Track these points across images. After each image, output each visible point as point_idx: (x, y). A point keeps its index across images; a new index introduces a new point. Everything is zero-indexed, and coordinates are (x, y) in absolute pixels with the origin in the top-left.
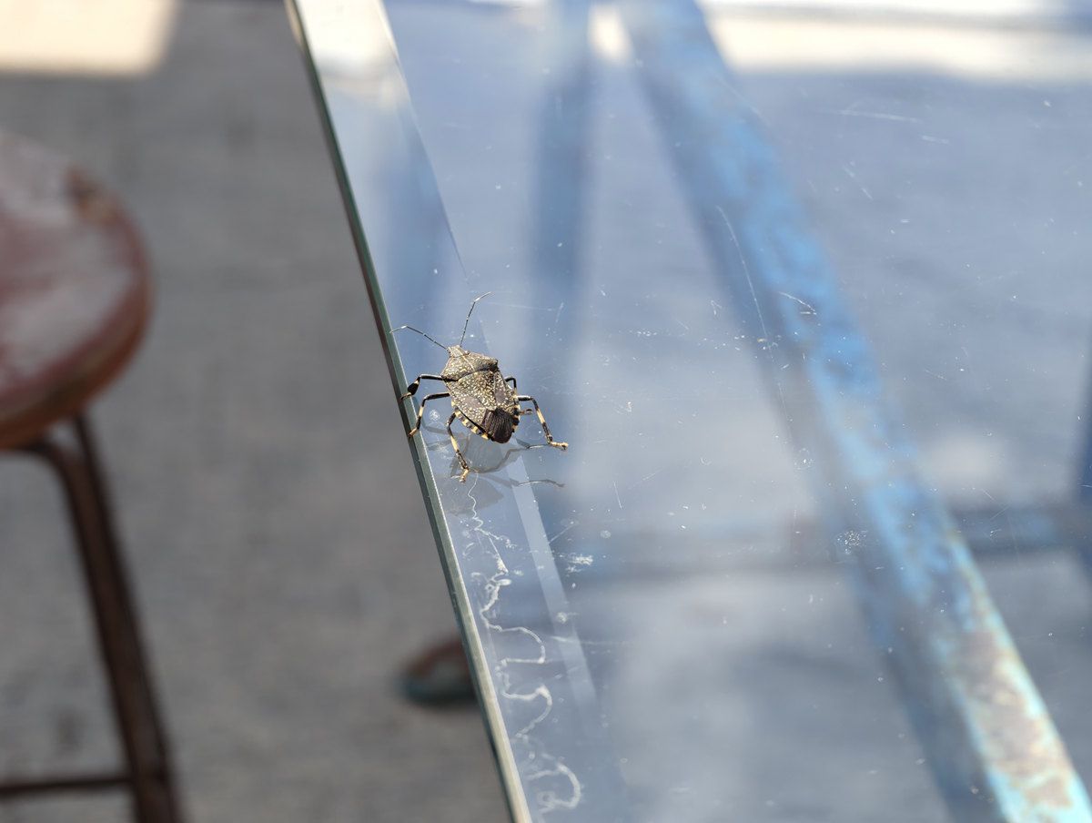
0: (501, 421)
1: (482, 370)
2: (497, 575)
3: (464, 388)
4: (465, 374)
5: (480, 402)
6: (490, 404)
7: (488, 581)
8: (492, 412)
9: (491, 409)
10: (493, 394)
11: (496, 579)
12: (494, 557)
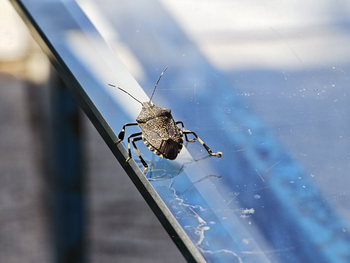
0: (171, 147)
1: (160, 116)
2: (200, 225)
3: (149, 127)
4: (150, 119)
5: (159, 136)
6: (164, 137)
7: (195, 229)
8: (166, 141)
9: (165, 139)
10: (167, 131)
11: (200, 227)
12: (195, 216)
